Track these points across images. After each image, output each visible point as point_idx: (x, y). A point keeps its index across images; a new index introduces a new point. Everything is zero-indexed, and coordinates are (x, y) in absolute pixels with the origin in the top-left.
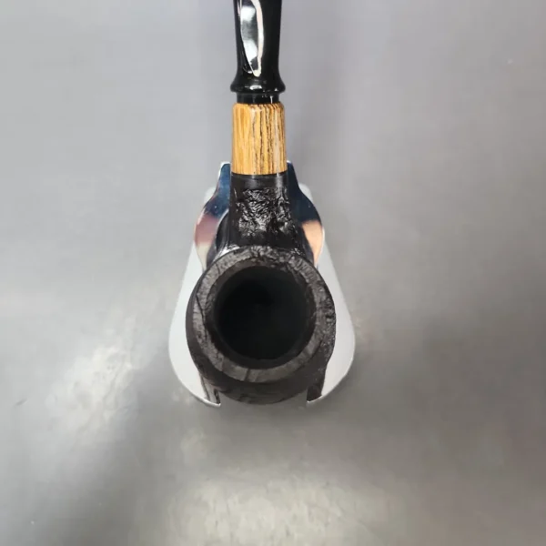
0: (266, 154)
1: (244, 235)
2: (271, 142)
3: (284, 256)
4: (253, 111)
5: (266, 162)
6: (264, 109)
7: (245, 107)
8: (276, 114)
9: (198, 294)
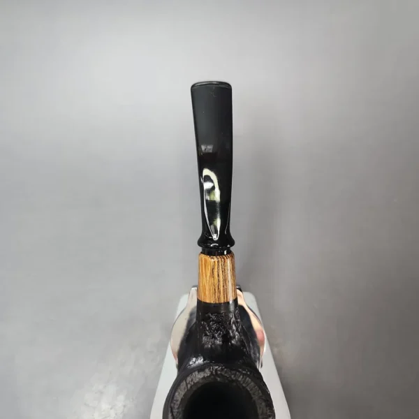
0: (222, 289)
1: (206, 346)
2: (225, 280)
3: (235, 375)
4: (213, 260)
5: (222, 294)
6: (220, 260)
7: (208, 258)
8: (228, 262)
9: (172, 405)
